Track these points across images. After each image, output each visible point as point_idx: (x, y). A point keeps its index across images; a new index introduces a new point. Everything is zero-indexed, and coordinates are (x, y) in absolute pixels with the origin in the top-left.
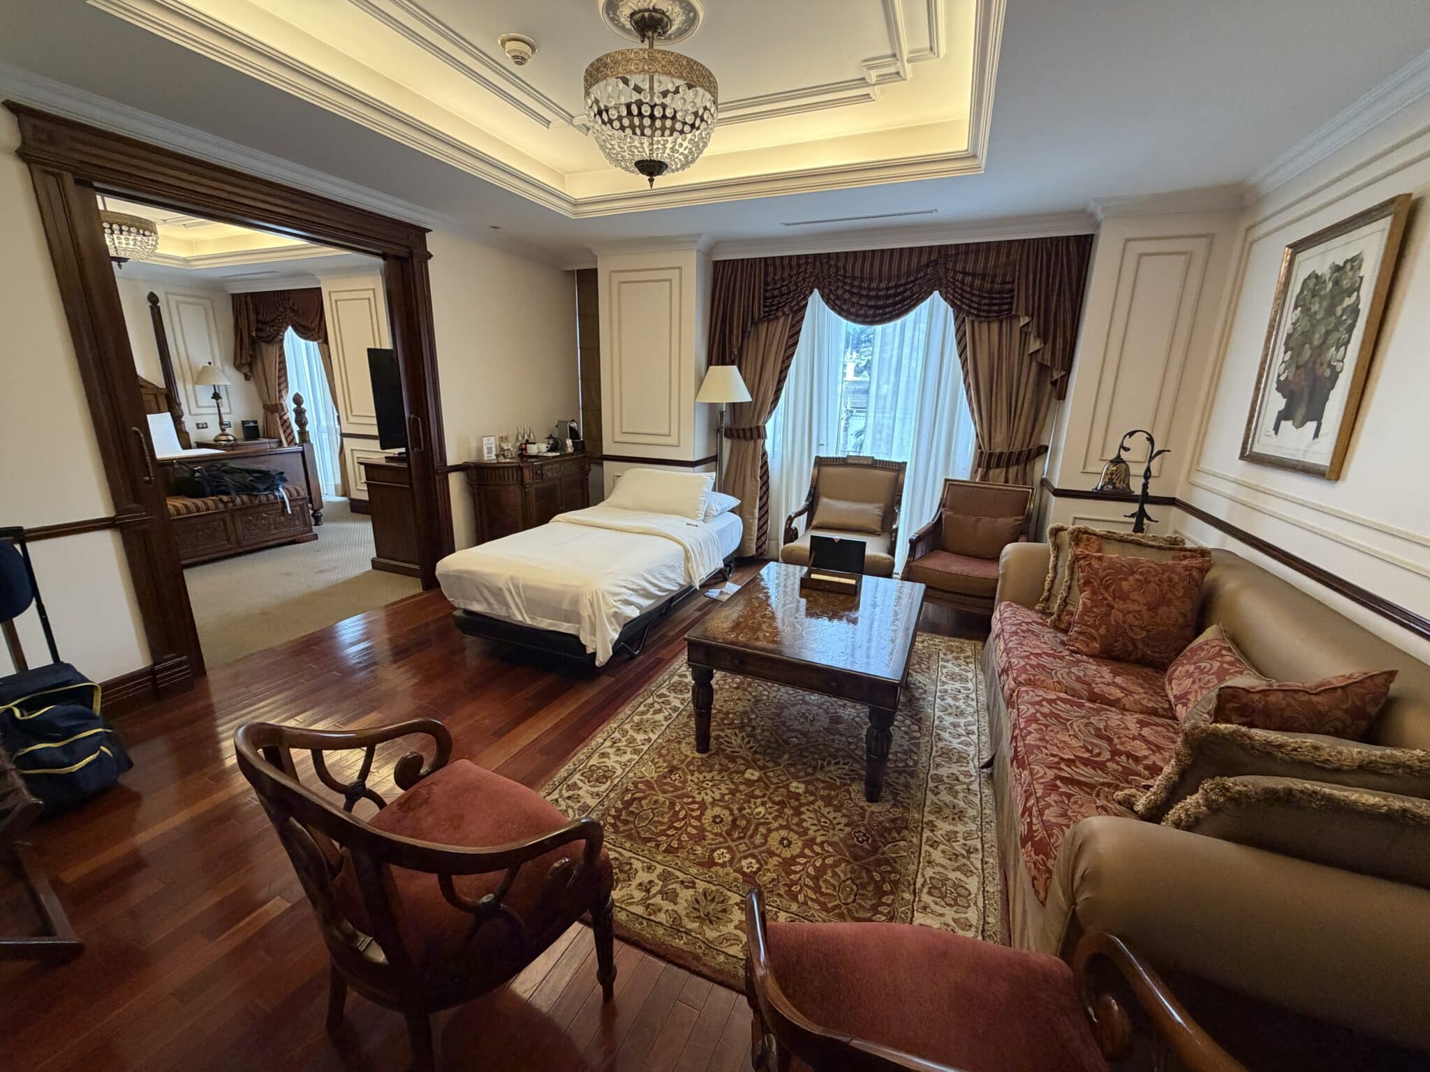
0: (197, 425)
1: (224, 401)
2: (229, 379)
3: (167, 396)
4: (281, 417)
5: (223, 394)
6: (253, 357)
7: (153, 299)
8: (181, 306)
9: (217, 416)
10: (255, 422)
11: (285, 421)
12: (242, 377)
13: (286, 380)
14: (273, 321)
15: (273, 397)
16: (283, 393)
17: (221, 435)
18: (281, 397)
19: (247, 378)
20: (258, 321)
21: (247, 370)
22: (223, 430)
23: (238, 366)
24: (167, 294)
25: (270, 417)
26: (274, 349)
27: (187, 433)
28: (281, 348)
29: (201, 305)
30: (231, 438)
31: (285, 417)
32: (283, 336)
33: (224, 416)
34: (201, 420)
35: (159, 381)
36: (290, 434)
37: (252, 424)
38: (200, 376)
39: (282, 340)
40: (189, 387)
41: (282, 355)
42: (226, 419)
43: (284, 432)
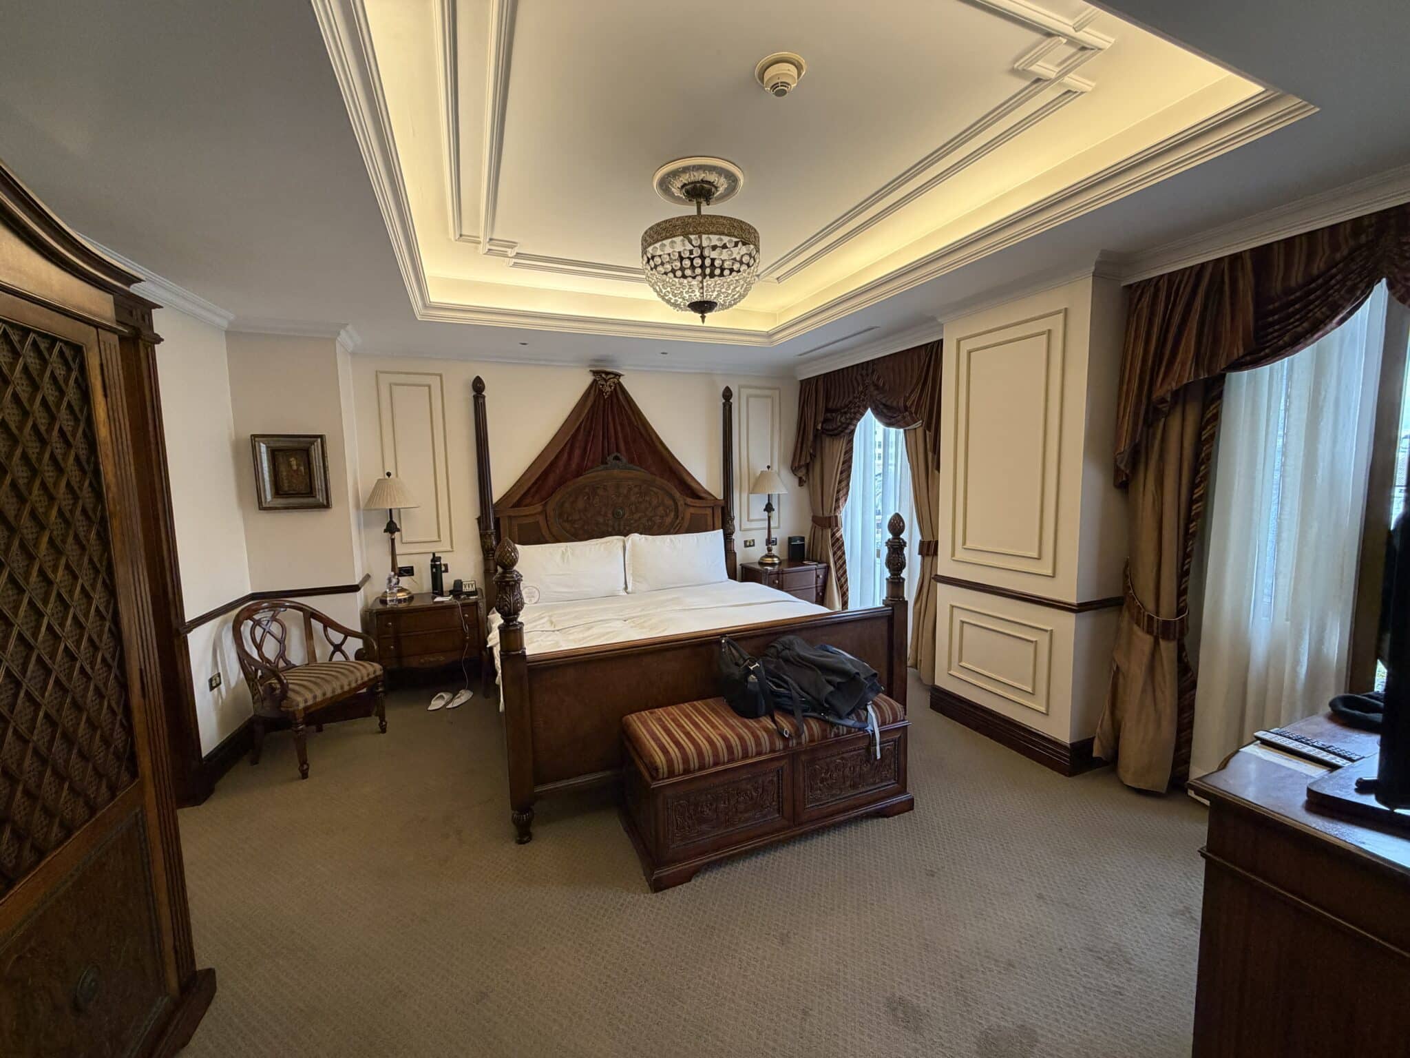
0: (745, 542)
1: (774, 514)
2: (784, 486)
3: (723, 508)
4: (833, 535)
5: (775, 506)
6: (813, 456)
7: (727, 394)
8: (751, 400)
9: (767, 531)
10: (802, 539)
11: (838, 539)
12: (796, 481)
13: (848, 484)
14: (846, 406)
15: (827, 507)
16: (841, 502)
17: (767, 556)
18: (837, 507)
19: (801, 482)
20: (827, 410)
21: (802, 473)
22: (769, 550)
23: (794, 470)
24: (740, 387)
25: (819, 533)
26: (840, 445)
27: (735, 554)
28: (851, 441)
29: (767, 397)
30: (776, 561)
31: (838, 535)
32: (856, 426)
33: (772, 531)
34: (749, 537)
35: (717, 491)
36: (840, 557)
37: (798, 542)
38: (757, 484)
39: (853, 432)
40: (745, 496)
41: (849, 451)
42: (773, 536)
43: (834, 554)
